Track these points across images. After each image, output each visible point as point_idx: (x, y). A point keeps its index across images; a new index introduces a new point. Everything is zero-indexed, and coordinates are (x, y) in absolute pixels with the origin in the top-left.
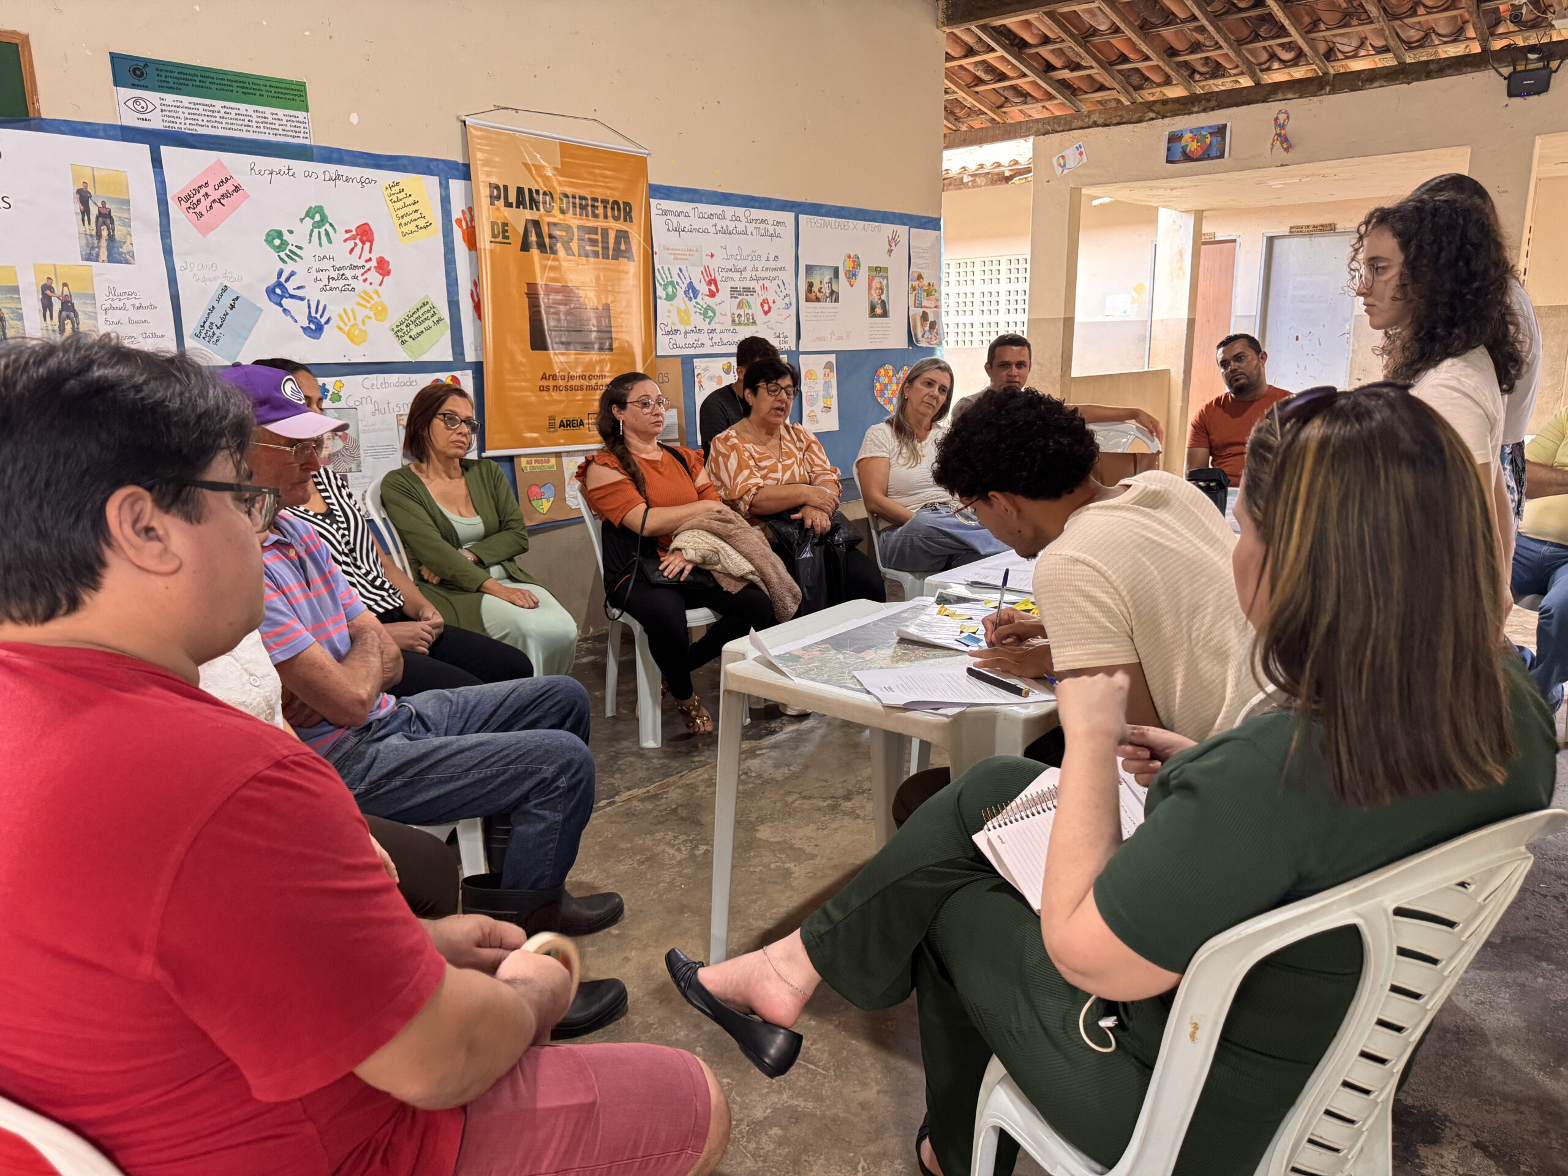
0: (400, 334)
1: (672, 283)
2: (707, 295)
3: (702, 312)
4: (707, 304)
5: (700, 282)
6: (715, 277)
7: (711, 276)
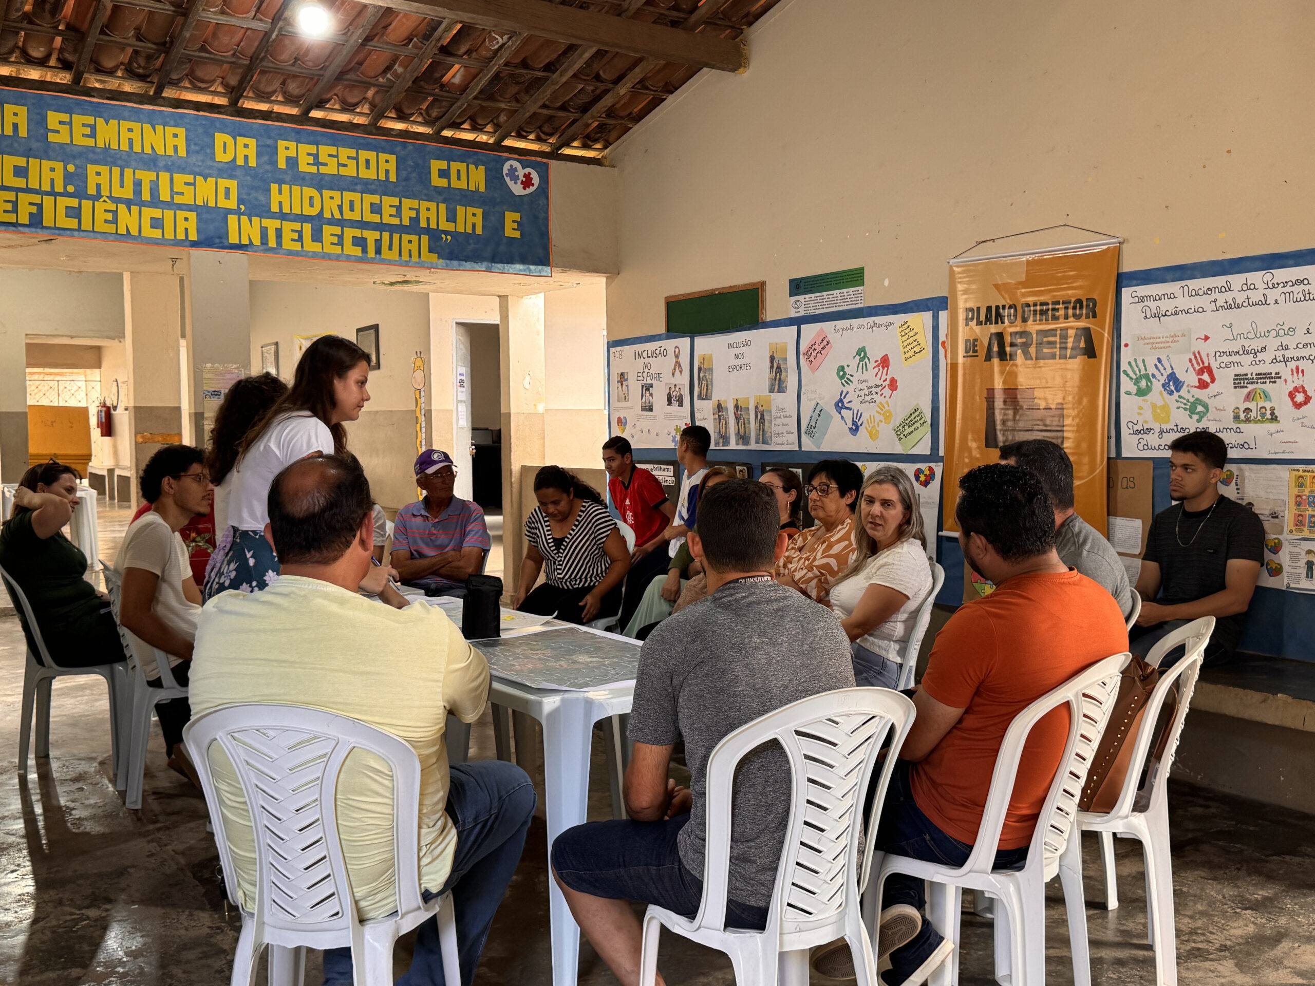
1: (1147, 377)
2: (1195, 387)
3: (1188, 407)
4: (1196, 397)
5: (1187, 371)
6: (1209, 364)
7: (1203, 363)
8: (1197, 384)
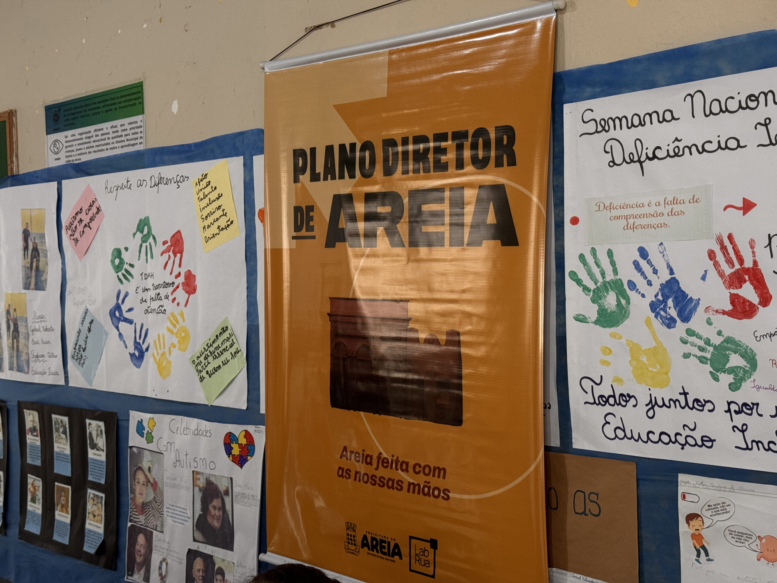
0: (199, 368)
1: (617, 286)
2: (724, 313)
3: (708, 356)
4: (726, 334)
5: (704, 278)
6: (755, 263)
7: (741, 260)
8: (729, 307)
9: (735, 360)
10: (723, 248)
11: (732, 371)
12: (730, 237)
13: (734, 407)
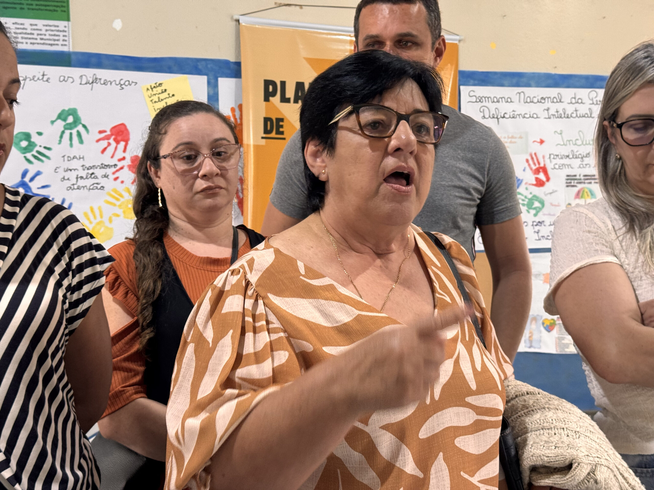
2: (533, 185)
3: (525, 203)
4: (534, 193)
5: (524, 170)
6: (545, 165)
7: (539, 163)
8: (534, 182)
9: (537, 204)
10: (532, 158)
11: (535, 208)
12: (535, 154)
13: (535, 224)
